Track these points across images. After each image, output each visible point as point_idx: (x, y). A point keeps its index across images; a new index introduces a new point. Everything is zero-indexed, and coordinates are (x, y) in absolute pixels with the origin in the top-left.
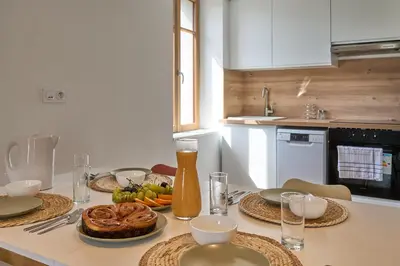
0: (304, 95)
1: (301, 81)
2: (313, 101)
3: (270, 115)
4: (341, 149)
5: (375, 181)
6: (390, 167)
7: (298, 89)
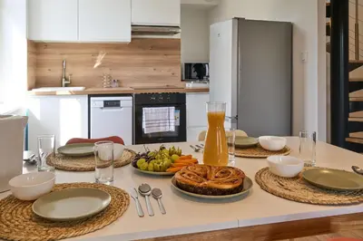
0: (98, 67)
1: (98, 54)
2: (107, 71)
3: (66, 85)
4: (146, 110)
5: (169, 132)
6: (178, 120)
7: (94, 62)
